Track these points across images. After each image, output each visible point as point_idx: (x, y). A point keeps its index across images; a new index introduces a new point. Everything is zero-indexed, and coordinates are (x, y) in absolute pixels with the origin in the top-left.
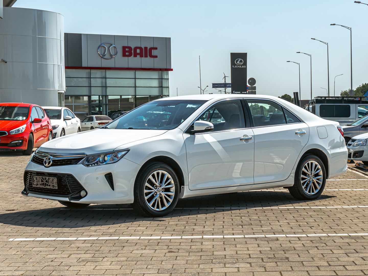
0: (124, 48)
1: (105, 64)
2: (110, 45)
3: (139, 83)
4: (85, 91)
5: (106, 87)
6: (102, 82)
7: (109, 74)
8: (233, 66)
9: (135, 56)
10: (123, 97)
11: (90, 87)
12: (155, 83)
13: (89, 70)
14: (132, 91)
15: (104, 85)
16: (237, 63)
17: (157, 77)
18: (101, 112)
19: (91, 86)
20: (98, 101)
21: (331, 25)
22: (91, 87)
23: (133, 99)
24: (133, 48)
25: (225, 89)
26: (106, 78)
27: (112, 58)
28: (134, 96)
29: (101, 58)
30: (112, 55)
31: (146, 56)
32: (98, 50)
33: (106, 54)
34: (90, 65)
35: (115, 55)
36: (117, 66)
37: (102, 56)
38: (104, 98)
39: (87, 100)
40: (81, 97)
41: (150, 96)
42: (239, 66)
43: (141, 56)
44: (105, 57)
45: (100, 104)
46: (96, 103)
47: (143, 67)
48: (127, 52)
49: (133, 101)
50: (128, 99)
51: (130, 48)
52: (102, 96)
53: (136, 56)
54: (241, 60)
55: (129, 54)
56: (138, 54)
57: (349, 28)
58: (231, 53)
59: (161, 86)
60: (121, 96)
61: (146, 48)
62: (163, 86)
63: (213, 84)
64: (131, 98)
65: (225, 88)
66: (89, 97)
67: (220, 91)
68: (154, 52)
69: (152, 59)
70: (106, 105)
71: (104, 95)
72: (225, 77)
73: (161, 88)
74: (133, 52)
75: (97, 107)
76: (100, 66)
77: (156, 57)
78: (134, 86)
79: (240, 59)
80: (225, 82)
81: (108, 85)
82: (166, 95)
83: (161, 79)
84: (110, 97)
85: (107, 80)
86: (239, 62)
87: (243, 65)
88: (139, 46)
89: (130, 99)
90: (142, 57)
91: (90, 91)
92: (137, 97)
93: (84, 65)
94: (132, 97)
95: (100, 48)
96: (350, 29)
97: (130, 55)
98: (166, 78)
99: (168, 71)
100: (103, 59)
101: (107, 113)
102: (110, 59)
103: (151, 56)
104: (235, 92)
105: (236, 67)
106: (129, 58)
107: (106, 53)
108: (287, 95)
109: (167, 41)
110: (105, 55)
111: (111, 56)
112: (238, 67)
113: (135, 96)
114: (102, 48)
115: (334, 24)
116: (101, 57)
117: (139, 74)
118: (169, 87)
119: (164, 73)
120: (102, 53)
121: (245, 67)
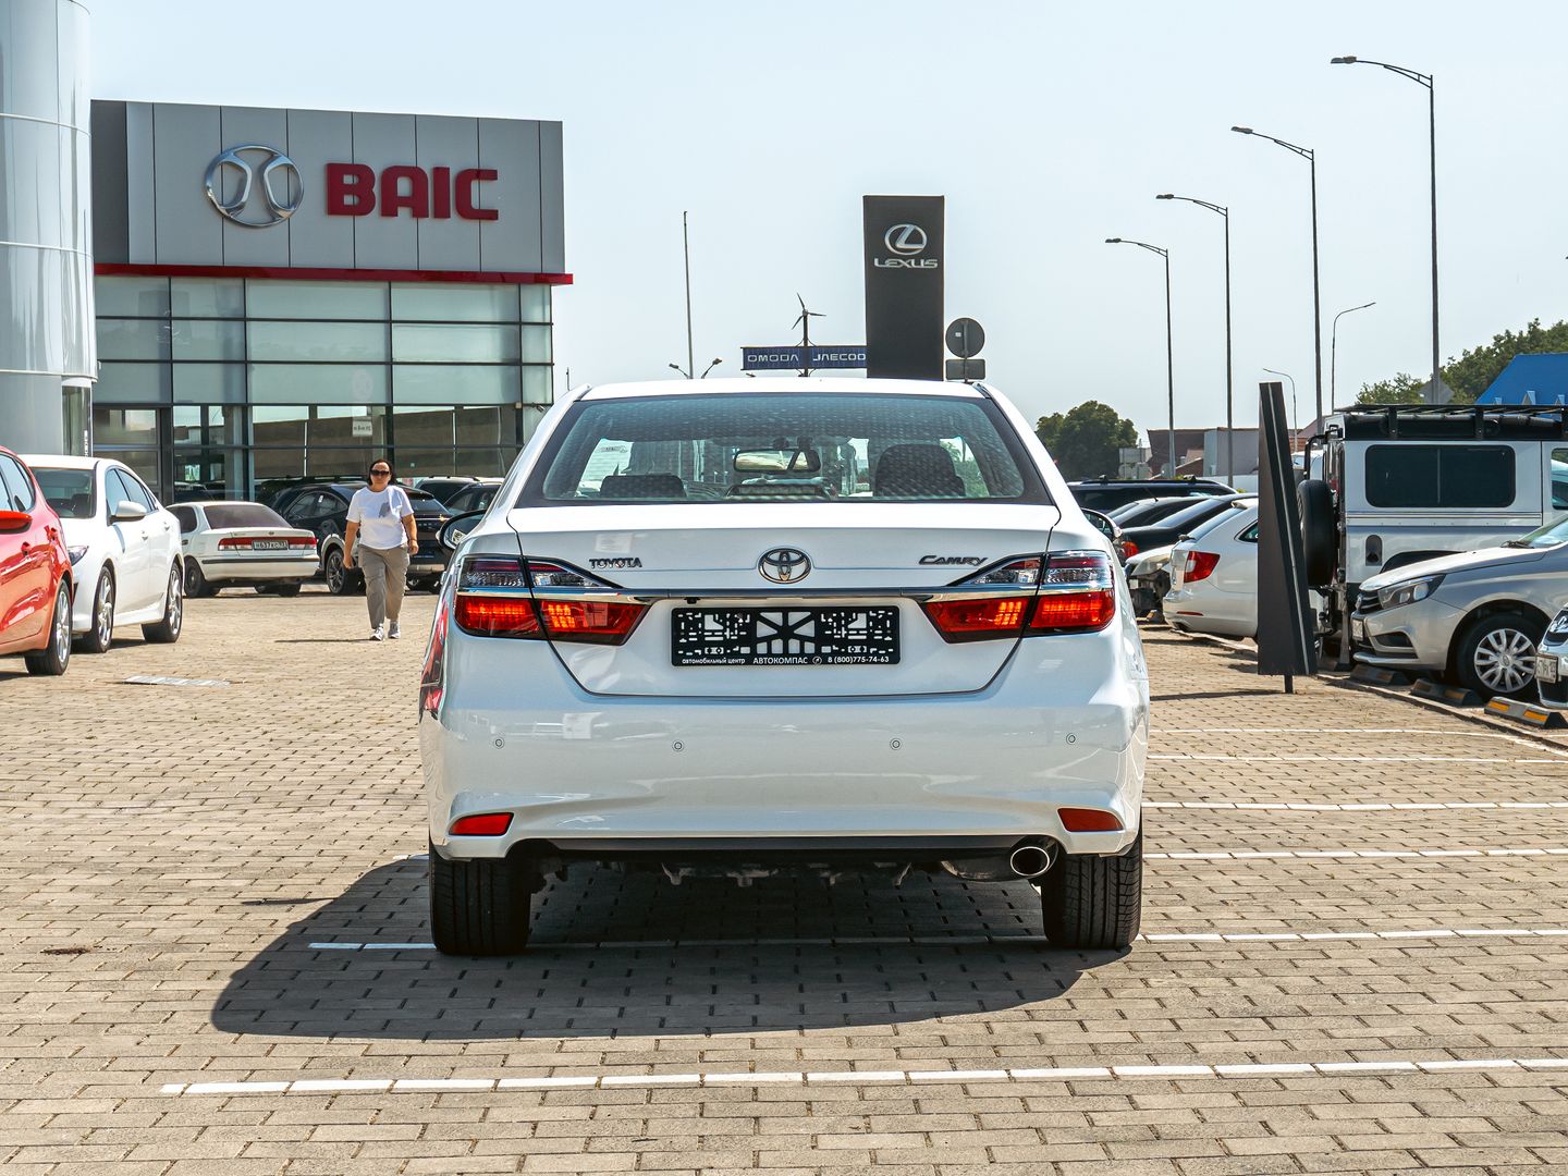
0: (334, 172)
1: (244, 248)
2: (267, 156)
3: (407, 343)
4: (145, 383)
5: (246, 363)
6: (227, 345)
7: (262, 298)
8: (876, 260)
9: (389, 211)
10: (324, 413)
11: (167, 362)
12: (486, 345)
13: (162, 281)
14: (368, 384)
15: (236, 355)
16: (893, 244)
17: (494, 316)
18: (222, 486)
19: (174, 358)
20: (199, 432)
21: (1336, 61)
22: (171, 362)
23: (371, 425)
24: (377, 171)
25: (805, 376)
26: (245, 320)
27: (274, 220)
28: (383, 411)
29: (219, 219)
30: (276, 208)
31: (441, 213)
32: (209, 184)
33: (244, 204)
34: (167, 257)
35: (289, 206)
36: (299, 261)
37: (224, 212)
38: (237, 416)
39: (154, 426)
40: (115, 414)
41: (459, 407)
42: (905, 258)
43: (419, 212)
44: (242, 217)
45: (205, 447)
46: (186, 441)
47: (428, 264)
48: (350, 189)
49: (370, 433)
50: (350, 420)
51: (363, 172)
52: (227, 409)
53: (395, 214)
54: (915, 231)
55: (356, 200)
56: (404, 202)
57: (1422, 79)
58: (865, 197)
59: (513, 355)
60: (313, 408)
61: (441, 173)
62: (524, 361)
63: (748, 351)
64: (360, 419)
65: (803, 371)
66: (164, 413)
68: (481, 194)
69: (473, 225)
70: (246, 452)
71: (237, 404)
72: (806, 316)
73: (513, 370)
74: (376, 190)
75: (192, 461)
76: (214, 259)
77: (492, 215)
78: (382, 358)
79: (910, 228)
80: (806, 339)
81: (254, 355)
82: (540, 401)
83: (515, 326)
84: (260, 415)
85: (252, 326)
86: (907, 242)
87: (925, 255)
88: (409, 161)
89: (355, 424)
90: (425, 215)
91: (168, 383)
92: (397, 410)
93: (136, 255)
94: (369, 414)
95: (218, 171)
96: (1428, 83)
97: (362, 209)
98: (538, 319)
99: (547, 287)
100: (227, 225)
101: (252, 491)
102: (268, 225)
103: (467, 212)
105: (888, 264)
106: (360, 220)
107: (244, 200)
108: (1094, 403)
109: (546, 137)
110: (241, 207)
111: (272, 211)
112: (899, 263)
113: (389, 407)
114: (228, 170)
115: (1350, 60)
116: (224, 216)
117: (410, 300)
118: (552, 364)
119: (531, 293)
120: (228, 197)
121: (936, 265)
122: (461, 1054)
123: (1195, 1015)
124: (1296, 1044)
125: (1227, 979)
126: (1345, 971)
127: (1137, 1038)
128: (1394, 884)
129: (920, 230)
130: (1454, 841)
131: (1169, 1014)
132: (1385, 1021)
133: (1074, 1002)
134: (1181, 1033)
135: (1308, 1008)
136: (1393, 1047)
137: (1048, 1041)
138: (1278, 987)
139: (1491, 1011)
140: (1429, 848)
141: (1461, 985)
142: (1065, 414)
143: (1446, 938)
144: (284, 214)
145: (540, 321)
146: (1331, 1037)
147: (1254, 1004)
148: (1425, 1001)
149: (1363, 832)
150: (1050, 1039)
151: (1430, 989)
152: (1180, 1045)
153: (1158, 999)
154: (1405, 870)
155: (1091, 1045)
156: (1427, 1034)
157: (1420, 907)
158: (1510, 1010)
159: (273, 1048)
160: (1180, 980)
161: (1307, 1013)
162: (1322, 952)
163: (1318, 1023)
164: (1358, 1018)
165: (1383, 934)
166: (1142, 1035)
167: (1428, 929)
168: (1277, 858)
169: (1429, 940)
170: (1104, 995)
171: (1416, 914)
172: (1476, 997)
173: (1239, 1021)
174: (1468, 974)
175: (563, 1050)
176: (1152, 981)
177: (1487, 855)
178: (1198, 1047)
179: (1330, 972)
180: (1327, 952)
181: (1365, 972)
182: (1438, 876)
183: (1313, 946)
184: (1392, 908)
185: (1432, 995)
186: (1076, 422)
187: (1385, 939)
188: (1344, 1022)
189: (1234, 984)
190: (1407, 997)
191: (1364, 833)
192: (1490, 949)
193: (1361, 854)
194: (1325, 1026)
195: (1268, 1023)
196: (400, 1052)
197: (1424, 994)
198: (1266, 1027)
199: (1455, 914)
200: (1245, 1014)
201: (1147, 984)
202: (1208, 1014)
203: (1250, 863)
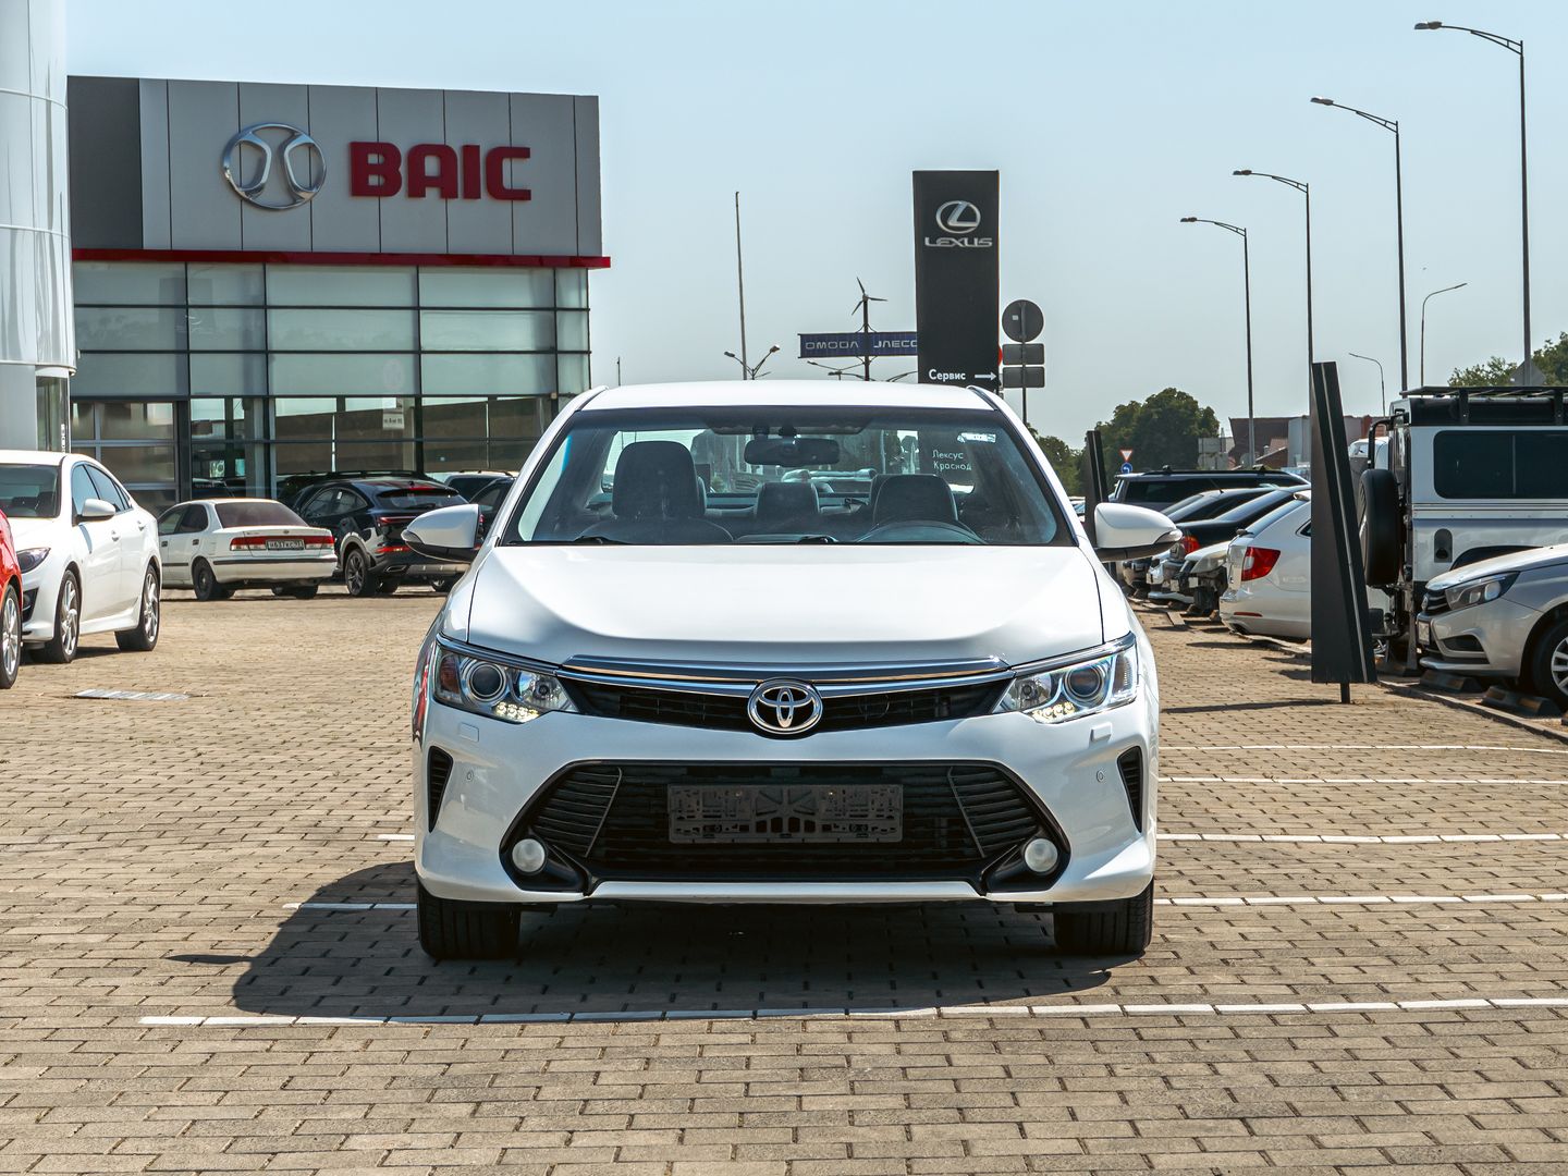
0: (358, 151)
1: (263, 232)
2: (288, 135)
3: (437, 331)
4: (157, 374)
5: (266, 353)
6: (246, 334)
7: (283, 284)
8: (927, 240)
9: (416, 191)
10: (352, 405)
11: (184, 352)
12: (519, 333)
13: (178, 268)
14: (396, 374)
15: (257, 344)
16: (945, 222)
17: (527, 302)
18: (242, 483)
19: (191, 348)
20: (223, 426)
21: (1420, 26)
22: (188, 352)
23: (402, 417)
24: (404, 149)
25: (867, 363)
26: (265, 307)
27: (295, 202)
28: (412, 402)
29: (237, 202)
30: (297, 189)
31: (472, 193)
32: (226, 165)
33: (263, 186)
34: (180, 244)
35: (311, 188)
36: (323, 244)
37: (243, 194)
38: (258, 407)
39: (171, 422)
40: (136, 407)
41: (492, 397)
42: (957, 237)
43: (448, 193)
44: (261, 199)
45: (232, 441)
46: (210, 436)
47: (458, 246)
48: (375, 169)
49: (401, 426)
50: (380, 412)
51: (389, 151)
52: (248, 402)
53: (422, 195)
54: (968, 208)
55: (382, 180)
56: (432, 182)
57: (1511, 45)
58: (914, 173)
59: (547, 344)
60: (341, 400)
61: (471, 151)
62: (559, 348)
63: (805, 338)
64: (390, 412)
65: (863, 358)
66: (181, 406)
67: (836, 373)
68: (514, 174)
69: (504, 206)
70: (267, 446)
71: (258, 397)
72: (865, 300)
73: (548, 358)
74: (403, 169)
75: (217, 456)
76: (233, 244)
77: (524, 195)
78: (409, 347)
79: (962, 205)
80: (866, 325)
81: (275, 344)
83: (550, 312)
84: (284, 408)
85: (273, 315)
86: (959, 220)
87: (978, 233)
88: (436, 138)
89: (385, 417)
90: (454, 195)
91: (185, 375)
92: (426, 402)
93: (152, 239)
94: (399, 406)
95: (236, 150)
96: (1518, 48)
97: (389, 189)
98: (574, 305)
99: (583, 271)
100: (246, 207)
101: (274, 488)
102: (289, 207)
103: (499, 192)
104: (939, 375)
105: (940, 243)
106: (387, 202)
107: (264, 180)
109: (579, 115)
110: (260, 189)
111: (293, 192)
112: (951, 242)
113: (418, 398)
114: (247, 152)
115: (1435, 25)
116: (242, 199)
117: (437, 286)
118: (588, 352)
119: (567, 277)
120: (246, 180)
121: (991, 244)
122: (263, 1169)
123: (1160, 1115)
124: (1276, 1157)
125: (1210, 1064)
126: (1352, 1055)
127: (1084, 1146)
128: (1427, 938)
129: (972, 206)
130: (1504, 882)
131: (1128, 1114)
132: (1390, 1124)
133: (1019, 1096)
134: (1139, 1141)
135: (1298, 1105)
136: (1393, 1162)
137: (975, 1151)
138: (1267, 1076)
139: (1520, 1110)
140: (1475, 892)
141: (1488, 1074)
142: (1142, 402)
143: (1477, 1009)
144: (306, 195)
145: (577, 306)
146: (1320, 1146)
147: (1235, 1100)
148: (1442, 1095)
149: (1401, 871)
150: (978, 1149)
151: (1450, 1078)
152: (1133, 1158)
153: (1120, 1093)
154: (1441, 920)
155: (1026, 1157)
156: (1438, 1143)
157: (1454, 968)
158: (1543, 1107)
159: (40, 1160)
160: (1152, 1066)
161: (1296, 1113)
162: (1329, 1028)
163: (1307, 1126)
164: (1357, 1119)
165: (1405, 1005)
166: (1090, 1143)
167: (1459, 997)
168: (1297, 904)
169: (1457, 1012)
170: (1056, 1086)
171: (1446, 977)
172: (1504, 1091)
173: (1211, 1123)
174: (1498, 1060)
175: (386, 1163)
176: (1119, 1070)
177: (1540, 900)
178: (1155, 1160)
179: (1335, 1055)
180: (1335, 1028)
181: (1375, 1055)
182: (1479, 927)
183: (1318, 1019)
184: (1420, 969)
185: (1451, 1088)
186: (1153, 410)
187: (1405, 1010)
188: (1339, 1125)
189: (1216, 1072)
190: (1420, 1091)
191: (1403, 872)
192: (1529, 1024)
193: (1395, 899)
194: (1315, 1131)
195: (1248, 1126)
196: (189, 1166)
197: (1441, 1086)
198: (1244, 1131)
199: (1494, 978)
200: (1221, 1114)
201: (1112, 1073)
202: (1177, 1113)
203: (1264, 910)
